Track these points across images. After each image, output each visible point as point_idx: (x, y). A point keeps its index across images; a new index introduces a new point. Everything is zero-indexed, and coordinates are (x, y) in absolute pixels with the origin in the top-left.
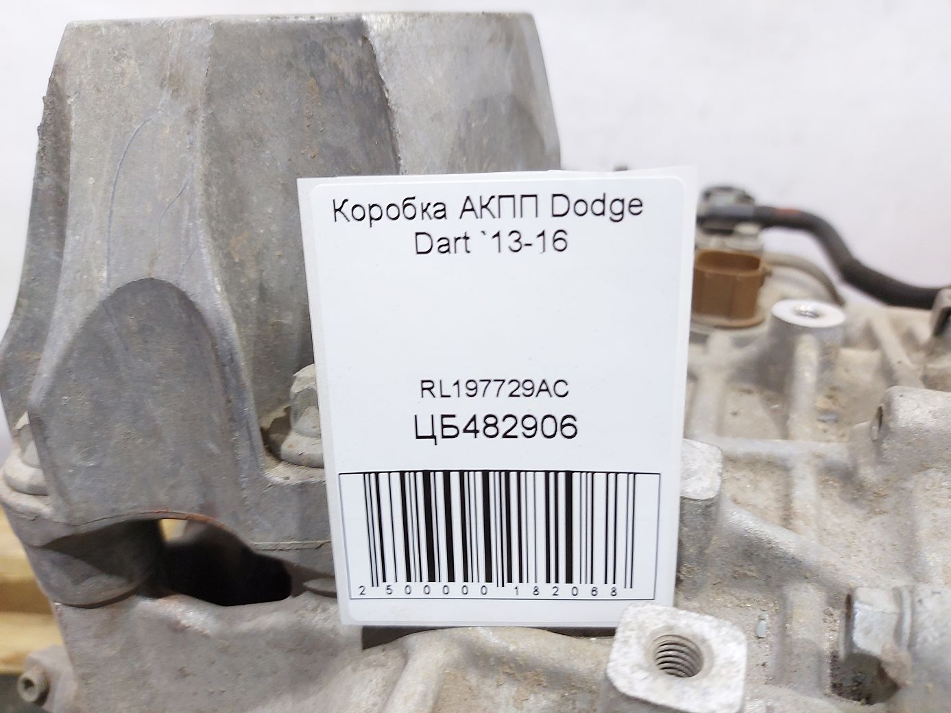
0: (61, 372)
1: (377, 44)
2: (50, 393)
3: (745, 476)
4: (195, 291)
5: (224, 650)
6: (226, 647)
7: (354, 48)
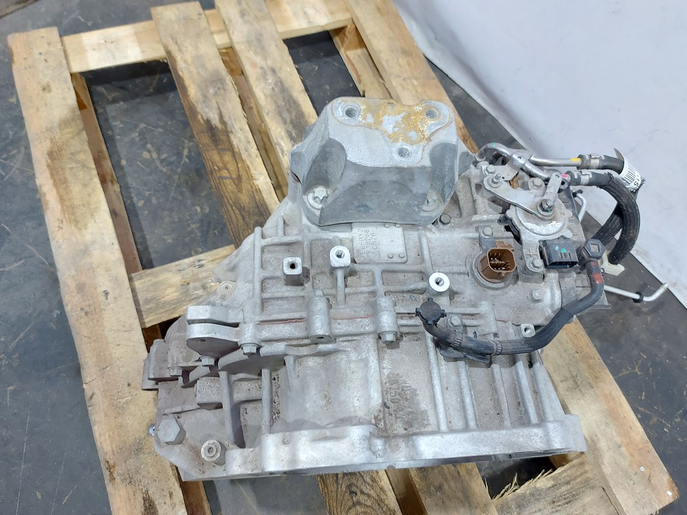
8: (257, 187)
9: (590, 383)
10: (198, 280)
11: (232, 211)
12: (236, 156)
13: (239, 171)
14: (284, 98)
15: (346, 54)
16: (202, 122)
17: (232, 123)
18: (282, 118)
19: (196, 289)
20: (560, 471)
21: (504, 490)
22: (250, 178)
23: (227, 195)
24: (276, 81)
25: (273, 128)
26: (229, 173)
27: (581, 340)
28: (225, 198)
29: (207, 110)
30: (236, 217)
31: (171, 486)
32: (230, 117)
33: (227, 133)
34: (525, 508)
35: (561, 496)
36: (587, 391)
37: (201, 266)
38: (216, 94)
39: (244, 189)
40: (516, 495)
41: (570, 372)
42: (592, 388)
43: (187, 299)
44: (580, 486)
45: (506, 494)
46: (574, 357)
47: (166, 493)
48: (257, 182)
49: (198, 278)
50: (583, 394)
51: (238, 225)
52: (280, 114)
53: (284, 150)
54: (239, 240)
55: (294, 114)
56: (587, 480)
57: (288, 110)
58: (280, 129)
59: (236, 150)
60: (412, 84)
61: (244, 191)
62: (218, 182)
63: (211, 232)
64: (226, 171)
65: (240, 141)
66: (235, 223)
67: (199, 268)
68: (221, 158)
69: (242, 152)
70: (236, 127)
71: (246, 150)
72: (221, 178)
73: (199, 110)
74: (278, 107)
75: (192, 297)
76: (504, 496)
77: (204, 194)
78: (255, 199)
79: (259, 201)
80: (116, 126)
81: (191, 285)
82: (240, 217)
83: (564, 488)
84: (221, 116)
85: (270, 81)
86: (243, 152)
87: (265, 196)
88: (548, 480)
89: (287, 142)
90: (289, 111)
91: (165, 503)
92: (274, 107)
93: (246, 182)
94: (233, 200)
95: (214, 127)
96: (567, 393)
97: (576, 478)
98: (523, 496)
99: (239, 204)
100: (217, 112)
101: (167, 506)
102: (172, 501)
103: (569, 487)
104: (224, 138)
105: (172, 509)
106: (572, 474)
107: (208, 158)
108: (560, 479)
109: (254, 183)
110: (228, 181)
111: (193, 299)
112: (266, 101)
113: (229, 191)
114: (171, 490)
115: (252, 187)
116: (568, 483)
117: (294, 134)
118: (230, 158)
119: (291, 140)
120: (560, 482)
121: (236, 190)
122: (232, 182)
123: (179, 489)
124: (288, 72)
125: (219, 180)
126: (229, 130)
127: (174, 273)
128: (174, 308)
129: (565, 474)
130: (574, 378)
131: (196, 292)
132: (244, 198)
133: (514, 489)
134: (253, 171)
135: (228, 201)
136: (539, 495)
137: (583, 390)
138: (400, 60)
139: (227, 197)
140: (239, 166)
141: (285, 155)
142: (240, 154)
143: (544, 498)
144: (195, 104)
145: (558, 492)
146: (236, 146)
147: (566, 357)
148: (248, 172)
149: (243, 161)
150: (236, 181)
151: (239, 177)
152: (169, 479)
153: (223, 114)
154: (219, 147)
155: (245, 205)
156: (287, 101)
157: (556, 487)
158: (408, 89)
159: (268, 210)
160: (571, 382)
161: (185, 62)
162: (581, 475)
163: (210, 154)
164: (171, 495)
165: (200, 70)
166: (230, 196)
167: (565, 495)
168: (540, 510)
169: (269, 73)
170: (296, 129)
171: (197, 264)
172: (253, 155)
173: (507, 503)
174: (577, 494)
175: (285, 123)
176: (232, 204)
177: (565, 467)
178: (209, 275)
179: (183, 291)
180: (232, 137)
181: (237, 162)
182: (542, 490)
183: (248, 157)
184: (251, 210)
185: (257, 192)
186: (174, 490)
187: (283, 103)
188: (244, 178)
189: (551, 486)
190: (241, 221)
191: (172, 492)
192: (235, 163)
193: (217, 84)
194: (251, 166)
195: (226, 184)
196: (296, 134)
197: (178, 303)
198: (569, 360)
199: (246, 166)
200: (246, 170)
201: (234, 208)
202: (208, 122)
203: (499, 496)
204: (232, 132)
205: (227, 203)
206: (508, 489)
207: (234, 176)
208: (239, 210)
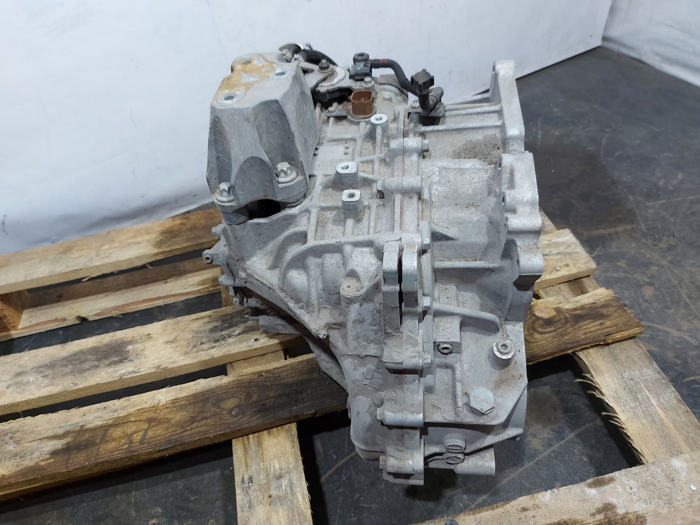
0: (237, 177)
1: (281, 104)
2: (235, 181)
3: (366, 165)
4: (262, 157)
5: (271, 225)
6: (271, 224)
7: (276, 105)
8: (170, 402)
10: (268, 483)
11: (192, 431)
12: (118, 423)
13: (141, 421)
14: (63, 366)
15: (20, 330)
16: (52, 460)
17: (70, 425)
18: (88, 369)
19: (279, 487)
22: (155, 408)
23: (168, 435)
24: (35, 372)
25: (98, 380)
26: (138, 432)
28: (172, 437)
29: (36, 454)
30: (201, 426)
31: (515, 509)
32: (61, 427)
33: (81, 431)
37: (251, 480)
38: (17, 443)
39: (167, 416)
43: (291, 499)
47: (523, 515)
48: (163, 402)
49: (265, 484)
51: (212, 425)
52: (82, 371)
53: (132, 370)
54: (233, 424)
55: (90, 357)
57: (80, 363)
58: (103, 373)
59: (110, 422)
60: (106, 249)
61: (170, 416)
62: (147, 445)
63: (191, 506)
64: (135, 435)
65: (100, 418)
66: (207, 428)
67: (252, 482)
70: (78, 421)
71: (115, 411)
72: (141, 442)
73: (32, 464)
74: (72, 372)
75: (289, 491)
77: (133, 513)
78: (185, 405)
79: (189, 401)
81: (274, 493)
82: (203, 422)
84: (54, 437)
85: (32, 379)
86: (116, 415)
87: (184, 394)
89: (122, 367)
90: (83, 362)
91: (534, 517)
92: (71, 377)
93: (158, 414)
94: (177, 429)
95: (65, 446)
99: (184, 423)
100: (45, 442)
101: (538, 515)
102: (531, 508)
104: (87, 435)
105: (539, 509)
107: (108, 455)
109: (163, 406)
110: (150, 433)
111: (292, 491)
112: (58, 385)
113: (165, 432)
114: (519, 509)
115: (167, 408)
117: (115, 359)
118: (118, 429)
119: (123, 363)
121: (166, 425)
122: (153, 429)
123: (518, 501)
124: (29, 359)
125: (145, 443)
126: (78, 429)
127: (252, 514)
128: (299, 514)
131: (284, 487)
132: (179, 416)
134: (146, 406)
135: (176, 435)
138: (72, 256)
139: (172, 436)
140: (134, 420)
142: (118, 418)
144: (19, 469)
146: (104, 422)
148: (146, 410)
149: (128, 415)
150: (153, 424)
151: (149, 420)
152: (508, 512)
153: (52, 435)
154: (98, 441)
155: (189, 415)
158: (111, 253)
159: (202, 393)
163: (103, 453)
164: (524, 510)
166: (171, 432)
169: (20, 379)
170: (110, 356)
171: (246, 485)
172: (126, 403)
175: (97, 367)
176: (182, 430)
178: (265, 470)
179: (278, 504)
180: (88, 426)
181: (128, 422)
183: (125, 410)
184: (197, 409)
185: (175, 402)
186: (519, 506)
187: (70, 367)
188: (152, 415)
190: (209, 421)
191: (522, 508)
192: (128, 424)
193: (3, 441)
194: (139, 407)
195: (154, 435)
196: (116, 357)
197: (293, 509)
199: (136, 412)
200: (143, 413)
201: (188, 428)
202: (54, 453)
204: (83, 426)
205: (180, 436)
207: (146, 426)
208: (193, 422)
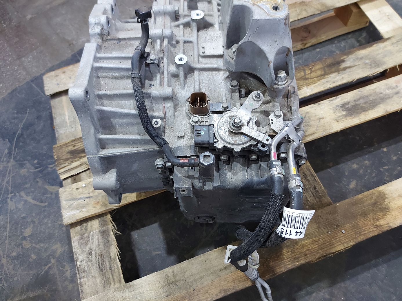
8: (302, 88)
9: (170, 295)
12: (322, 76)
13: (311, 78)
14: (376, 100)
17: (345, 73)
18: (359, 99)
20: (118, 263)
21: (114, 223)
22: (308, 85)
24: (389, 95)
25: (349, 95)
26: (309, 74)
27: (204, 296)
29: (352, 60)
32: (350, 72)
33: (338, 71)
34: (102, 235)
35: (104, 261)
36: (165, 291)
38: (366, 64)
39: (299, 82)
40: (110, 231)
41: (180, 280)
42: (167, 296)
44: (107, 277)
45: (112, 225)
46: (190, 287)
48: (305, 88)
50: (163, 287)
52: (362, 98)
53: (333, 101)
55: (364, 105)
56: (110, 284)
58: (349, 98)
59: (326, 76)
62: (301, 69)
64: (309, 72)
65: (333, 78)
68: (318, 69)
69: (325, 79)
70: (344, 75)
71: (327, 82)
72: (304, 70)
73: (350, 56)
74: (367, 97)
76: (111, 223)
80: (342, 44)
83: (108, 264)
84: (349, 67)
85: (387, 91)
88: (115, 254)
89: (340, 102)
90: (366, 103)
92: (366, 94)
93: (304, 83)
95: (340, 64)
96: (165, 274)
97: (113, 275)
98: (108, 235)
100: (352, 65)
103: (108, 268)
104: (333, 70)
106: (115, 273)
107: (317, 63)
108: (113, 263)
109: (304, 86)
110: (302, 74)
112: (370, 90)
115: (301, 86)
116: (110, 268)
117: (348, 106)
118: (320, 74)
119: (342, 105)
120: (112, 262)
126: (340, 72)
129: (116, 267)
130: (175, 283)
133: (114, 231)
134: (313, 86)
136: (107, 246)
137: (166, 288)
140: (315, 78)
141: (329, 101)
142: (324, 79)
143: (105, 249)
144: (354, 54)
145: (106, 260)
146: (329, 76)
147: (191, 280)
148: (311, 83)
149: (319, 80)
150: (304, 78)
153: (352, 68)
154: (326, 68)
156: (373, 101)
157: (110, 259)
160: (172, 279)
161: (385, 47)
162: (113, 279)
163: (320, 64)
165: (382, 55)
167: (104, 264)
168: (99, 245)
169: (395, 91)
170: (353, 107)
172: (325, 85)
173: (107, 225)
174: (102, 274)
175: (355, 101)
177: (120, 268)
180: (336, 74)
182: (110, 248)
183: (323, 83)
187: (371, 99)
188: (307, 81)
189: (111, 256)
192: (316, 76)
193: (374, 64)
195: (300, 73)
198: (188, 282)
199: (316, 82)
200: (312, 82)
202: (343, 61)
203: (111, 219)
204: (339, 73)
206: (114, 227)
207: (307, 76)
